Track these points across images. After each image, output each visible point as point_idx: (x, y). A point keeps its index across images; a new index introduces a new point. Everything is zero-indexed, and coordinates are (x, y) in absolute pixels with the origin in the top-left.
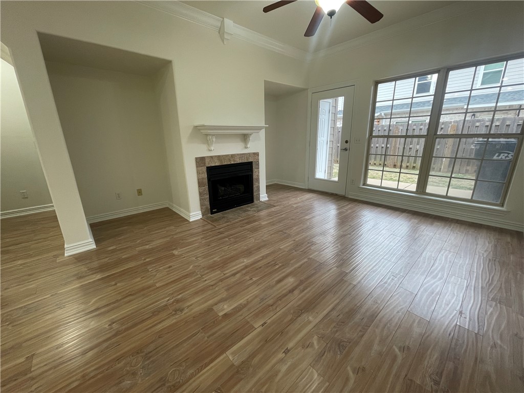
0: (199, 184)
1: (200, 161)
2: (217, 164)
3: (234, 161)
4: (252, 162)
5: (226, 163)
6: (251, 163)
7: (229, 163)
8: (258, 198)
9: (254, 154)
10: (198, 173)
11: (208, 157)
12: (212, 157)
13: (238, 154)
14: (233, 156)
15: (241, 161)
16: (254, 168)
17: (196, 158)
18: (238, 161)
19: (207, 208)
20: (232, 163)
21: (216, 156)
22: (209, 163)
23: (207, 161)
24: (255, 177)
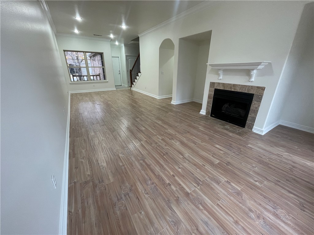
0: (208, 96)
1: (212, 84)
2: (221, 89)
3: (235, 89)
4: (254, 94)
5: (227, 89)
6: (252, 95)
7: (230, 90)
8: (251, 127)
9: (258, 87)
10: (210, 91)
11: (217, 83)
12: (219, 83)
13: (239, 85)
14: (234, 85)
15: (240, 91)
16: (253, 99)
17: (211, 82)
18: (238, 90)
19: (209, 111)
20: (233, 90)
21: (222, 83)
22: (216, 87)
23: (216, 85)
24: (252, 107)
